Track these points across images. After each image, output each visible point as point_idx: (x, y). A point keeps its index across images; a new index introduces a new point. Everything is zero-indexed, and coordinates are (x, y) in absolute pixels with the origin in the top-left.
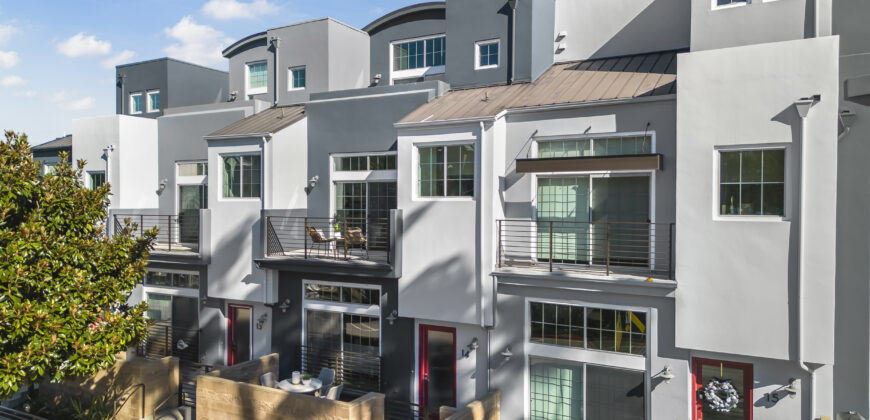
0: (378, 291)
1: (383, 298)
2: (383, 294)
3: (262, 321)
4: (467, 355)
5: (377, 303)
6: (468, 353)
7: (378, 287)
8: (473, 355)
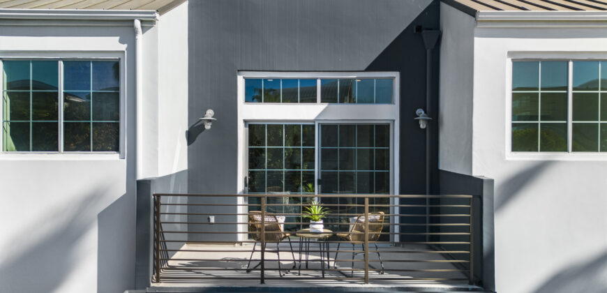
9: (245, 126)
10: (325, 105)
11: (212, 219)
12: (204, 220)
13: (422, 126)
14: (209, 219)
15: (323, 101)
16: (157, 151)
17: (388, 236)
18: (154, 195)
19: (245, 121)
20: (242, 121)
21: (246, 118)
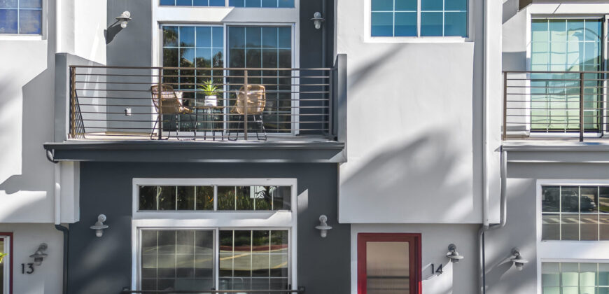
0: (289, 188)
1: (300, 199)
2: (299, 192)
3: (38, 258)
4: (439, 271)
5: (289, 208)
6: (441, 267)
7: (292, 182)
8: (449, 269)
9: (160, 28)
10: (231, 9)
11: (129, 111)
12: (121, 110)
13: (317, 26)
14: (126, 111)
15: (230, 5)
16: (73, 34)
17: (290, 124)
18: (70, 67)
19: (160, 23)
20: (156, 23)
21: (160, 20)
